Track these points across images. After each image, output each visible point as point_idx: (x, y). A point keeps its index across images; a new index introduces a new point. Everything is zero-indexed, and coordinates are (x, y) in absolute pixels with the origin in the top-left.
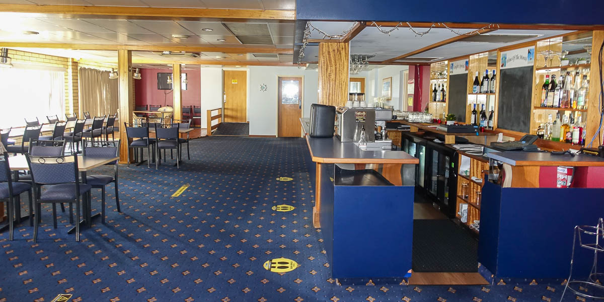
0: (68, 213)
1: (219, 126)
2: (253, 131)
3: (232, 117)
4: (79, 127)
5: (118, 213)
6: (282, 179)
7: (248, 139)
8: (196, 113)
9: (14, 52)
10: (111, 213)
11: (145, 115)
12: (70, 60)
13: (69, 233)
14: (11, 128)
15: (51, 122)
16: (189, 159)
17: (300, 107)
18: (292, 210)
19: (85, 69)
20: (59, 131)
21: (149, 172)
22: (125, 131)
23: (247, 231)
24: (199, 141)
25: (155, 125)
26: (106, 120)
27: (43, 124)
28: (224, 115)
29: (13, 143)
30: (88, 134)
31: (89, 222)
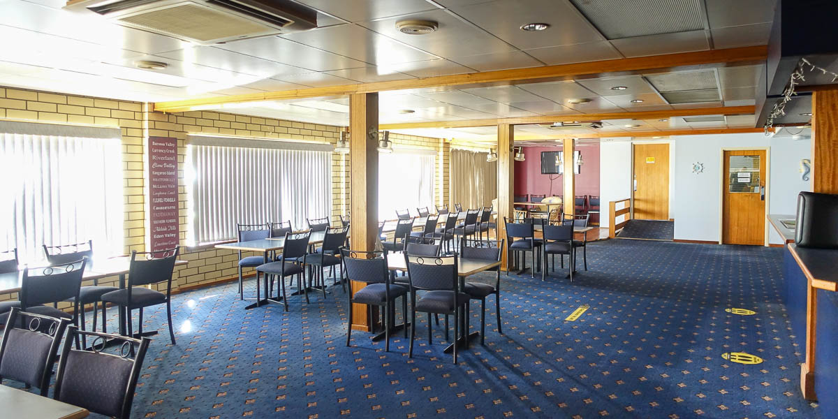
0: (443, 327)
1: (627, 225)
2: (680, 234)
3: (646, 212)
4: (451, 222)
5: (499, 334)
6: (736, 311)
7: (673, 245)
8: (592, 205)
9: (394, 136)
10: (492, 334)
11: (525, 208)
12: (442, 141)
13: (446, 352)
14: (385, 221)
15: (421, 216)
16: (586, 270)
17: (763, 198)
18: (758, 362)
19: (457, 151)
20: (431, 226)
21: (533, 284)
22: (505, 228)
23: (682, 385)
24: (597, 245)
25: (543, 222)
26: (480, 214)
27: (415, 218)
28: (634, 209)
29: (385, 239)
30: (459, 231)
31: (465, 342)
